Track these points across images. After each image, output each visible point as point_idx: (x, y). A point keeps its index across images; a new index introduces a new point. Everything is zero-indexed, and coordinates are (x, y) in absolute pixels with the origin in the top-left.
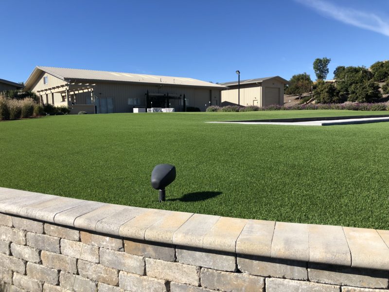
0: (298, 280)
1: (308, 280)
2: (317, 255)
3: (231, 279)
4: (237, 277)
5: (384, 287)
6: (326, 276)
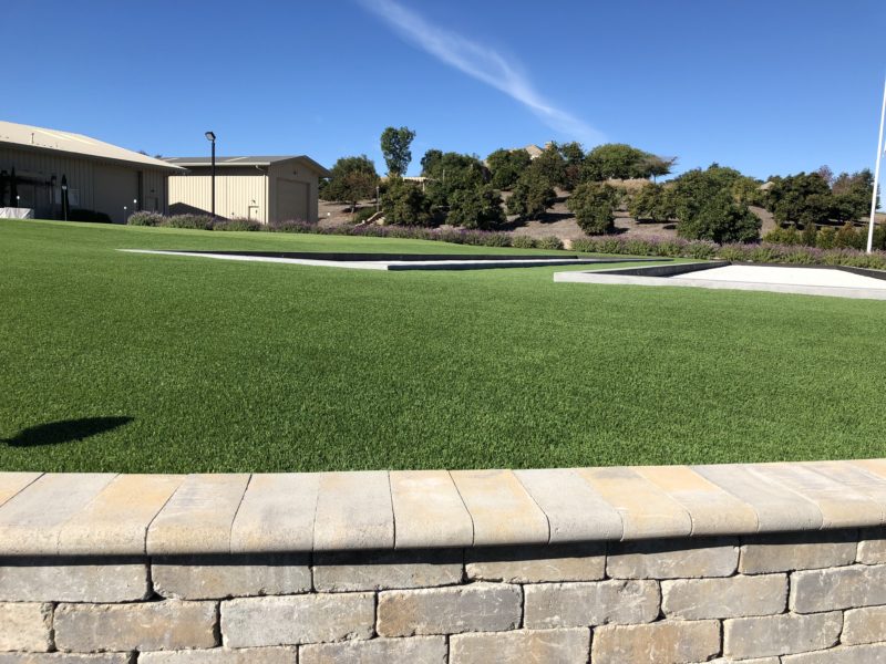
0: (293, 594)
1: (313, 591)
2: (329, 535)
3: (135, 619)
4: (151, 612)
5: (456, 581)
6: (348, 576)
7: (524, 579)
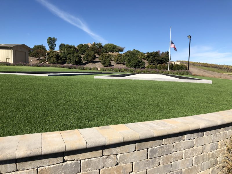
0: (11, 172)
1: (17, 170)
2: (21, 153)
5: (61, 162)
6: (28, 165)
7: (81, 159)
